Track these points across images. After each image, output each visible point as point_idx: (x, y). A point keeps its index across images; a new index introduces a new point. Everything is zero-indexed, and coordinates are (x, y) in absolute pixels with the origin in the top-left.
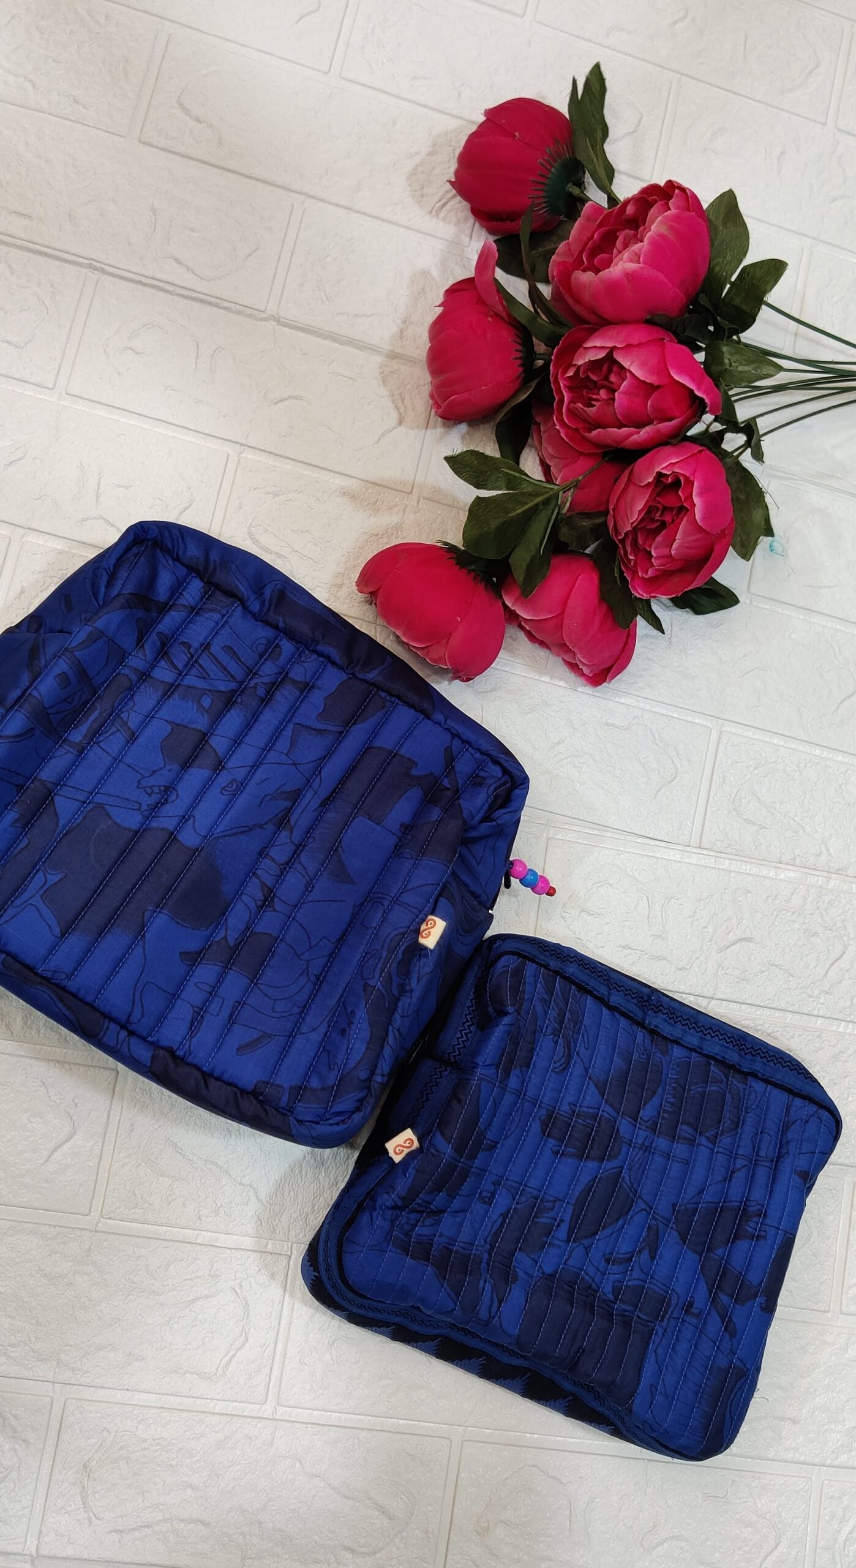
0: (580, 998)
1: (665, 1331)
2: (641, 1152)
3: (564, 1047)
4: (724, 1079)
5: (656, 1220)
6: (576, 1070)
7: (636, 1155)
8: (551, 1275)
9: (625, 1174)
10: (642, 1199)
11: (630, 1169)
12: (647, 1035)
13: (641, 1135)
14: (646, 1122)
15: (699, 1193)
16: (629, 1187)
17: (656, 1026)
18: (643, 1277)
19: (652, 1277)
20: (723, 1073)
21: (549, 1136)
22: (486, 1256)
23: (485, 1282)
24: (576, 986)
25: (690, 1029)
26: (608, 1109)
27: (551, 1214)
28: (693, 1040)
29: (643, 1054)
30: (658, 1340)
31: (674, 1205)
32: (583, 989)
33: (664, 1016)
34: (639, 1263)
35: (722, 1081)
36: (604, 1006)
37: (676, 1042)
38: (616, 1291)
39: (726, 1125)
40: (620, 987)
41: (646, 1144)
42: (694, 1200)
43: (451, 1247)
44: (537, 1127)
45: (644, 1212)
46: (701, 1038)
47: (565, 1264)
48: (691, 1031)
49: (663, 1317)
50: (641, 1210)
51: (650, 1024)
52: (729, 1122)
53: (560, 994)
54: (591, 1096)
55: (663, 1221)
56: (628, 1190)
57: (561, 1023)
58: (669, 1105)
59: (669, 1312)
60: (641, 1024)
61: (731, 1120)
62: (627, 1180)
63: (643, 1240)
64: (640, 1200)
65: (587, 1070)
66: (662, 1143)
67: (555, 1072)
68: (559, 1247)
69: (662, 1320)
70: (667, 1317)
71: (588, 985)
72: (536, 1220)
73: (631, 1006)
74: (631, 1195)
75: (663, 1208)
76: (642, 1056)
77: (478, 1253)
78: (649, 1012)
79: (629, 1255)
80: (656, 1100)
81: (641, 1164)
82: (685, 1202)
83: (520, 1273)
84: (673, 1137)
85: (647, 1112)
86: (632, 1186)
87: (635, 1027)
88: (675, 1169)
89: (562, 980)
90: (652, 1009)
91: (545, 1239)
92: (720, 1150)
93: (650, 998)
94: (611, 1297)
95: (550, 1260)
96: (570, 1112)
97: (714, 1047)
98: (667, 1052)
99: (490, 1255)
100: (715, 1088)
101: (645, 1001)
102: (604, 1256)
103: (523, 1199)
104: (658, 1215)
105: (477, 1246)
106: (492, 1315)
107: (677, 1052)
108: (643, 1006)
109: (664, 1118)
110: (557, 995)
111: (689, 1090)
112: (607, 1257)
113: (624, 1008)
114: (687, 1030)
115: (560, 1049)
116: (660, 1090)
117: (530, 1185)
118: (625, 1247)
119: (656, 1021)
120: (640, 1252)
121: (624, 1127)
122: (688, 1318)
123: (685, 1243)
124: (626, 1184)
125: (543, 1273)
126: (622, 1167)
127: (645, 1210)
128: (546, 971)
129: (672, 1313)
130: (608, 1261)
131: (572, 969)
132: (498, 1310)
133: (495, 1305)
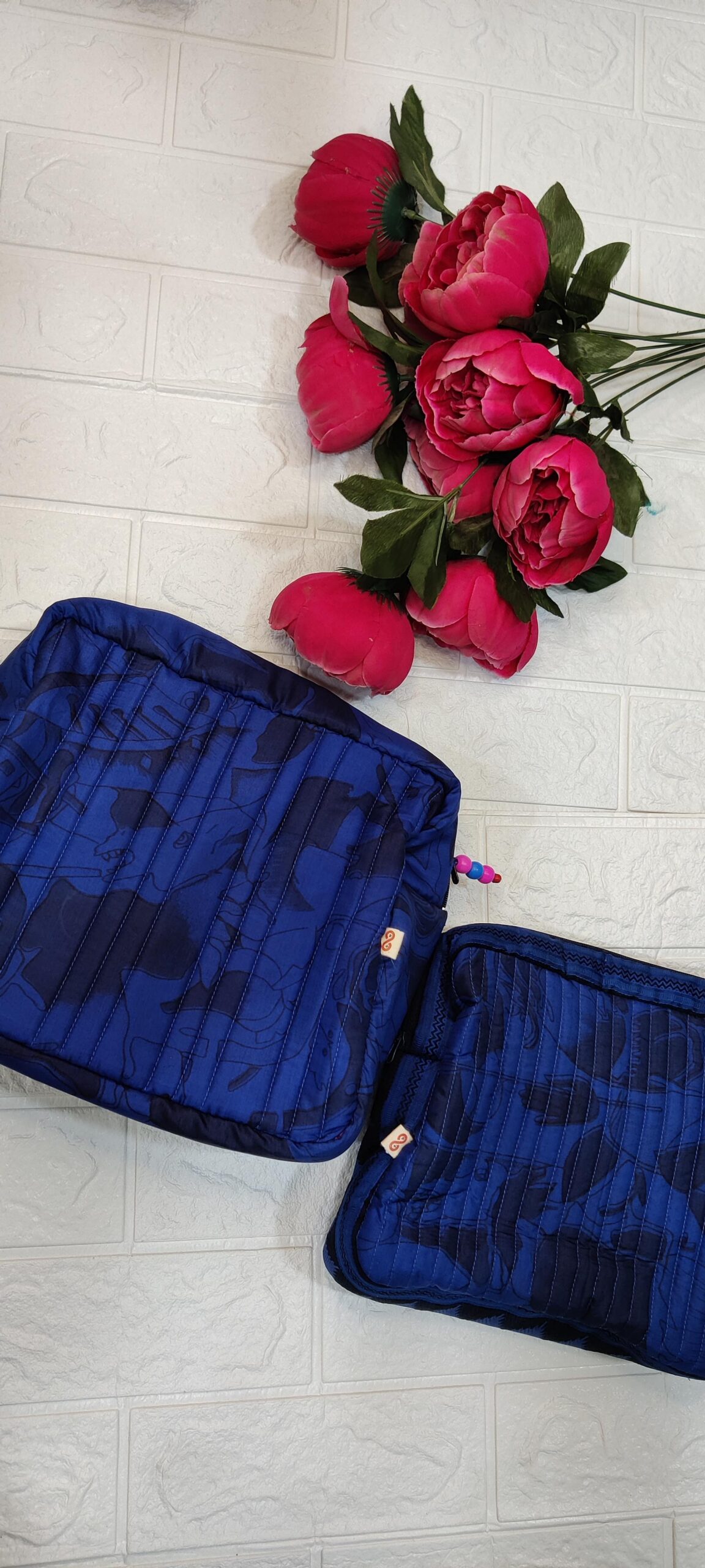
0: (539, 973)
1: (665, 1268)
2: (618, 1108)
3: (532, 1023)
4: (683, 1025)
5: (641, 1168)
6: (546, 1042)
7: (614, 1112)
8: (552, 1235)
9: (606, 1131)
10: (625, 1151)
11: (610, 1126)
12: (606, 997)
13: (615, 1092)
14: (618, 1079)
15: (677, 1136)
16: (611, 1142)
17: (613, 987)
18: (637, 1222)
19: (645, 1221)
20: (682, 1020)
21: (530, 1108)
22: (490, 1229)
23: (493, 1254)
24: (534, 964)
25: (644, 984)
26: (581, 1073)
27: (544, 1180)
28: (648, 993)
29: (605, 1016)
30: (660, 1277)
31: (656, 1152)
32: (541, 965)
33: (619, 976)
34: (632, 1211)
35: (681, 1028)
36: (563, 977)
37: (633, 998)
38: (615, 1239)
39: (692, 1068)
40: (573, 956)
41: (621, 1100)
42: (673, 1144)
43: (457, 1226)
44: (518, 1102)
45: (629, 1163)
46: (656, 990)
47: (563, 1222)
48: (646, 986)
49: (662, 1255)
50: (626, 1162)
51: (607, 986)
52: (694, 1064)
53: (520, 975)
54: (563, 1065)
55: (647, 1167)
56: (612, 1146)
57: (525, 1001)
58: (637, 1059)
59: (667, 1250)
60: (599, 988)
61: (696, 1063)
62: (609, 1136)
63: (632, 1188)
64: (623, 1153)
65: (556, 1041)
66: (634, 1096)
67: (527, 1048)
68: (556, 1208)
69: (661, 1259)
70: (665, 1254)
71: (545, 960)
72: (531, 1187)
73: (587, 973)
74: (615, 1149)
75: (645, 1155)
76: (604, 1018)
77: (482, 1226)
78: (605, 974)
79: (621, 1205)
80: (623, 1057)
81: (619, 1120)
82: (665, 1147)
83: (524, 1239)
84: (644, 1088)
85: (616, 1071)
86: (614, 1141)
87: (593, 991)
88: (651, 1117)
89: (520, 961)
90: (607, 971)
91: (542, 1203)
92: (690, 1092)
93: (603, 961)
94: (610, 1245)
95: (549, 1221)
96: (547, 1083)
97: (669, 997)
98: (627, 1009)
99: (494, 1227)
100: (676, 1035)
101: (599, 965)
102: (598, 1209)
103: (516, 1170)
104: (642, 1163)
105: (480, 1220)
106: (505, 1283)
107: (636, 1007)
108: (598, 970)
109: (633, 1072)
110: (517, 975)
111: (653, 1041)
112: (601, 1209)
113: (581, 976)
114: (642, 985)
115: (528, 1026)
116: (626, 1047)
117: (521, 1156)
118: (616, 1197)
119: (611, 981)
120: (631, 1199)
121: (598, 1087)
122: (684, 1253)
123: (671, 1184)
124: (609, 1140)
125: (545, 1235)
126: (602, 1126)
127: (629, 1161)
128: (505, 956)
129: (669, 1251)
130: (603, 1213)
131: (527, 949)
132: (509, 1277)
133: (506, 1273)
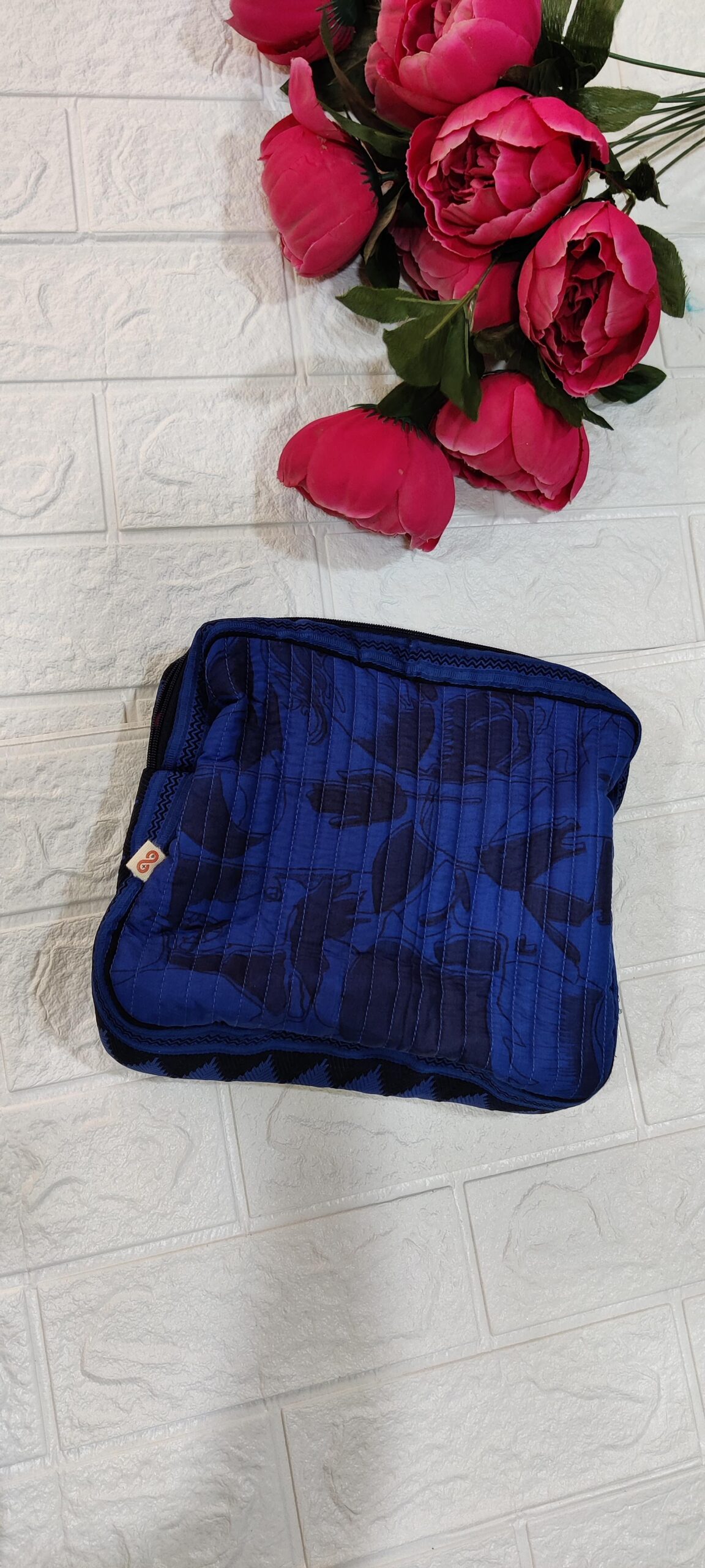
0: (323, 662)
1: (503, 978)
2: (428, 802)
3: (317, 716)
4: (506, 706)
5: (461, 868)
6: (337, 736)
7: (424, 807)
8: (368, 952)
9: (418, 828)
10: (441, 850)
11: (422, 822)
12: (409, 684)
13: (424, 786)
14: (426, 771)
15: (501, 827)
16: (425, 841)
17: (419, 674)
18: (462, 931)
19: (472, 928)
20: (503, 700)
21: (323, 811)
22: (289, 953)
23: (290, 977)
24: (316, 651)
25: (458, 666)
26: (381, 766)
27: (349, 889)
28: (463, 675)
29: (409, 705)
30: (498, 991)
31: (478, 848)
32: (326, 652)
33: (426, 661)
34: (455, 918)
35: (504, 709)
36: (356, 665)
37: (446, 684)
38: (438, 952)
39: (517, 752)
40: (368, 643)
41: (432, 793)
42: (497, 837)
43: (246, 954)
44: (306, 807)
45: (446, 863)
46: (472, 671)
47: (379, 937)
48: (460, 667)
49: (497, 965)
50: (443, 863)
51: (411, 674)
52: (519, 748)
53: (298, 663)
54: (359, 759)
55: (467, 866)
56: (425, 844)
57: (308, 692)
58: (449, 749)
59: (502, 957)
60: (402, 676)
61: (522, 746)
62: (421, 833)
63: (453, 894)
64: (439, 852)
65: (349, 734)
66: (448, 788)
67: (313, 744)
68: (368, 921)
69: (497, 969)
70: (501, 963)
71: (329, 646)
72: (334, 900)
73: (388, 659)
74: (429, 848)
75: (466, 854)
76: (408, 707)
77: (279, 952)
78: (409, 662)
79: (443, 912)
80: (432, 748)
81: (432, 814)
82: (488, 841)
83: (330, 959)
84: (461, 780)
85: (426, 762)
86: (428, 839)
87: (394, 679)
88: (470, 812)
89: (297, 648)
90: (412, 657)
91: (351, 917)
92: (516, 779)
93: (408, 647)
94: (435, 961)
95: (362, 937)
96: (341, 780)
97: (488, 677)
98: (436, 696)
99: (294, 951)
100: (498, 718)
101: (402, 652)
102: (418, 919)
103: (315, 884)
104: (462, 862)
105: (276, 946)
106: (306, 1009)
107: (447, 694)
108: (401, 657)
109: (445, 764)
110: (295, 663)
111: (469, 728)
112: (421, 919)
113: (379, 662)
114: (456, 667)
115: (313, 719)
116: (435, 738)
117: (318, 867)
118: (435, 905)
119: (419, 668)
120: (452, 907)
121: (403, 780)
122: (524, 959)
123: (500, 884)
124: (421, 838)
125: (359, 953)
126: (412, 822)
127: (447, 861)
128: (275, 643)
129: (505, 959)
130: (423, 923)
131: (305, 635)
132: (312, 1001)
133: (308, 998)
